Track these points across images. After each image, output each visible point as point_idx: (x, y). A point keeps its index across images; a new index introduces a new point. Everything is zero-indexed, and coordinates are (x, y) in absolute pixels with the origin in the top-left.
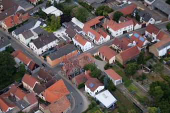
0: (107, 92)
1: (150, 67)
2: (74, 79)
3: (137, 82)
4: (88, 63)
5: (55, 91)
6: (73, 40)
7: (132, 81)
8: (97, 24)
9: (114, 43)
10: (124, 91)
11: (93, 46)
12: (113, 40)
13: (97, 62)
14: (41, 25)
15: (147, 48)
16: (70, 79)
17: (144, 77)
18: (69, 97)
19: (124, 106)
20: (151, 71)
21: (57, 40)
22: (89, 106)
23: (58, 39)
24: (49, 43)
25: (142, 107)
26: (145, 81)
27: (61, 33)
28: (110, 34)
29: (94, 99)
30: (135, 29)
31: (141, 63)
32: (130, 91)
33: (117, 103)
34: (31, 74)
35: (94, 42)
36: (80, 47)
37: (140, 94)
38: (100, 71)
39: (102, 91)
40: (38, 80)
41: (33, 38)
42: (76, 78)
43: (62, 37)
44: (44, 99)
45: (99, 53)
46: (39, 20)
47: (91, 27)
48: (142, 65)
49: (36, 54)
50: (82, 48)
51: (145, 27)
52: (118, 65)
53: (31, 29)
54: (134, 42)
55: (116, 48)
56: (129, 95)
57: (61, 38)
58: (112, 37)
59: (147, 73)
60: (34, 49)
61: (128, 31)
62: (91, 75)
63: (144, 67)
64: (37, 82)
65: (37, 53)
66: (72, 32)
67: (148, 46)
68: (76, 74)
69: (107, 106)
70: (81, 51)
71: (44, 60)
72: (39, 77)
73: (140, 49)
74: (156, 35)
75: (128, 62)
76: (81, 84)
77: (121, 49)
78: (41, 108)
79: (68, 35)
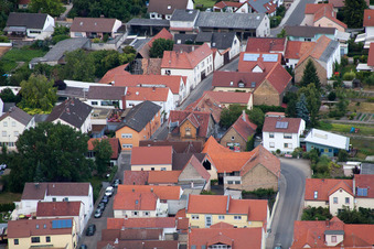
2: (229, 136)
3: (338, 119)
7: (328, 122)
30: (216, 67)
61: (206, 74)
69: (343, 148)
76: (249, 138)
77: (245, 86)
78: (230, 183)
79: (99, 102)
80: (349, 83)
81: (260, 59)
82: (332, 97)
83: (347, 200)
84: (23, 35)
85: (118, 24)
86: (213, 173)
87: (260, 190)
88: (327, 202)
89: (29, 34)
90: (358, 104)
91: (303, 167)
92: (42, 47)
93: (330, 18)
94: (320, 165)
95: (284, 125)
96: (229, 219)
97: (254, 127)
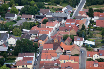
3: (91, 38)
26: (94, 37)
30: (59, 26)
42: (68, 40)
69: (94, 45)
76: (71, 42)
77: (67, 30)
78: (68, 53)
79: (32, 34)
80: (92, 30)
81: (70, 24)
82: (88, 33)
83: (97, 56)
84: (9, 19)
85: (33, 16)
86: (64, 51)
87: (75, 54)
88: (93, 57)
89: (11, 19)
90: (95, 34)
91: (84, 49)
92: (15, 22)
93: (85, 14)
94: (89, 49)
95: (79, 39)
96: (70, 61)
97: (72, 40)
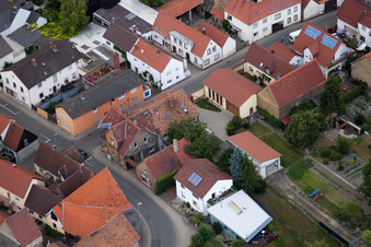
0: (241, 197)
1: (359, 120)
2: (142, 167)
3: (326, 163)
4: (179, 120)
5: (91, 203)
6: (130, 57)
7: (310, 164)
8: (195, 10)
9: (247, 59)
10: (289, 191)
11: (189, 73)
12: (245, 50)
13: (205, 115)
14: (31, 20)
15: (347, 68)
16: (130, 167)
17: (343, 149)
18: (133, 218)
19: (293, 233)
20: (362, 132)
21: (81, 61)
22: (194, 239)
23: (86, 58)
24: (60, 70)
25: (345, 234)
26: (348, 160)
27: (92, 41)
28: (234, 34)
29: (207, 218)
30: (306, 17)
31: (332, 110)
32: (308, 191)
33: (272, 227)
34: (14, 161)
35: (189, 62)
36: (151, 78)
37: (336, 198)
38: (215, 139)
39: (226, 194)
40: (37, 176)
41: (10, 58)
42: (148, 164)
43: (96, 51)
44: (60, 227)
45: (206, 89)
46: (22, 6)
47: (178, 18)
48: (334, 115)
49: (25, 106)
50: (156, 79)
51: (336, 8)
52: (266, 120)
53: (4, 34)
54: (307, 52)
55: (256, 71)
56: (306, 203)
57: (91, 53)
58: (241, 44)
59: (351, 136)
60: (17, 90)
61: (285, 25)
62: (190, 152)
63: (341, 122)
64: (35, 182)
65: (28, 102)
66: (125, 33)
67: (349, 60)
68: (147, 152)
69: (244, 237)
70: (156, 88)
71: (49, 118)
72: (38, 169)
73: (326, 72)
74: (368, 30)
75: (294, 110)
77: (271, 74)
79: (112, 44)
81: (319, 38)
95: (197, 180)
